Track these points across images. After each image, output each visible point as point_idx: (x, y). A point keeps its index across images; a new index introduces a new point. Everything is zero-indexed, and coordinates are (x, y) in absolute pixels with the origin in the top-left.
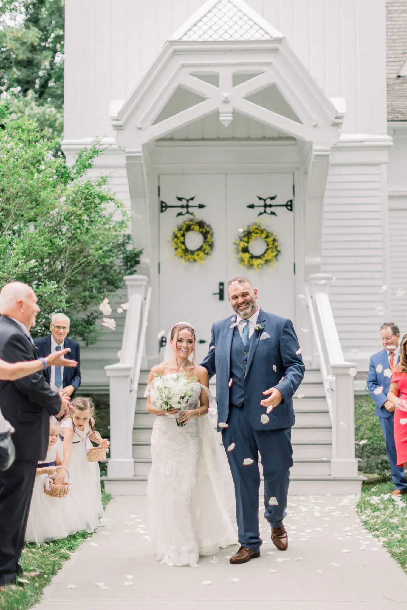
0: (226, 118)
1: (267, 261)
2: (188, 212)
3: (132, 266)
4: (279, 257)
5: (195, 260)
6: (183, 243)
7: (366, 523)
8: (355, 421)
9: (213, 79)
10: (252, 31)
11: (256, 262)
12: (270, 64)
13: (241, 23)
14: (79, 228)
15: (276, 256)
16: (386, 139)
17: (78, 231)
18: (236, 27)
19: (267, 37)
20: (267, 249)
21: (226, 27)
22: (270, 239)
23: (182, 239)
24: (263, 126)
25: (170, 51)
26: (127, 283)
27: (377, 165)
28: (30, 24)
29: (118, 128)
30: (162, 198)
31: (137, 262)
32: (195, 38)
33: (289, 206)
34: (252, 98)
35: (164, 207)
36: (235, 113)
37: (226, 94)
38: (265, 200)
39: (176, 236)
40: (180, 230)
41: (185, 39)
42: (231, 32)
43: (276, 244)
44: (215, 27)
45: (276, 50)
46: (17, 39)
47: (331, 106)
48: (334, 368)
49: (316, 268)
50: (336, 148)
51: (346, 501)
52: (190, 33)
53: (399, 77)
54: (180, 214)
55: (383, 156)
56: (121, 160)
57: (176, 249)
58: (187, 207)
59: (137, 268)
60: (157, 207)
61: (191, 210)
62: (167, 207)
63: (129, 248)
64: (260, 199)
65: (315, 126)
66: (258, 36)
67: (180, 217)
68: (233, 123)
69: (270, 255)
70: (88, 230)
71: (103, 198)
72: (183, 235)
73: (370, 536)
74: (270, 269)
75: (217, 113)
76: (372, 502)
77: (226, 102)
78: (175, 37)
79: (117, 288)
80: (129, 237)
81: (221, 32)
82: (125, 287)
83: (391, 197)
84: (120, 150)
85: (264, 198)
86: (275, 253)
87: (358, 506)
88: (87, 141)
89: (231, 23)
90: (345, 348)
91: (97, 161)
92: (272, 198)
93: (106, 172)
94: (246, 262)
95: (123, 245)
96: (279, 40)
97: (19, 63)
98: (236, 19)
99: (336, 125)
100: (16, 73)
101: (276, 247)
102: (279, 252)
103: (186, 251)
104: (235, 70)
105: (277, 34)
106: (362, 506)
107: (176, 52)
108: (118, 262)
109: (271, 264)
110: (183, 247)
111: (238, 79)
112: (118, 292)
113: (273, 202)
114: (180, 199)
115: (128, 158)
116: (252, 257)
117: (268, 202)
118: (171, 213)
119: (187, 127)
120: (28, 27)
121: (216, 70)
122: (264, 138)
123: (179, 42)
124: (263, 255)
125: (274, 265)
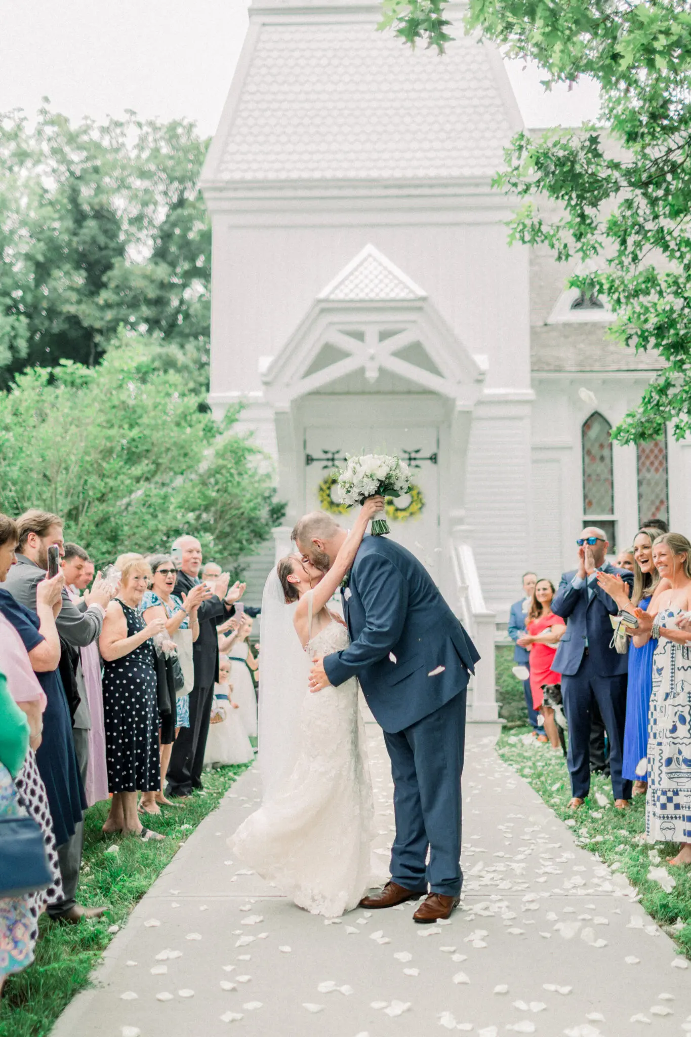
0: (372, 374)
1: (412, 514)
2: (333, 465)
3: (278, 518)
4: (424, 509)
5: (340, 513)
6: (329, 495)
7: (502, 756)
8: (496, 668)
9: (359, 336)
10: (397, 290)
11: (401, 514)
12: (414, 322)
13: (387, 281)
14: (230, 481)
15: (420, 508)
16: (528, 392)
17: (229, 484)
18: (382, 286)
19: (411, 296)
20: (412, 502)
21: (372, 286)
22: (414, 493)
23: (328, 492)
24: (408, 381)
25: (317, 310)
26: (275, 536)
27: (520, 418)
28: (159, 260)
29: (266, 384)
30: (309, 451)
31: (283, 515)
32: (341, 296)
33: (434, 458)
34: (398, 354)
35: (309, 460)
36: (381, 370)
37: (372, 351)
38: (410, 454)
39: (321, 489)
40: (326, 482)
41: (332, 297)
42: (377, 290)
43: (420, 496)
44: (362, 286)
45: (420, 309)
46: (145, 277)
47: (474, 364)
48: (476, 616)
49: (460, 521)
50: (480, 403)
51: (485, 741)
52: (337, 291)
53: (546, 325)
54: (326, 467)
55: (526, 410)
56: (270, 414)
57: (322, 501)
58: (333, 460)
59: (282, 520)
60: (303, 459)
61: (336, 463)
62: (312, 460)
63: (275, 500)
64: (405, 452)
65: (459, 382)
66: (403, 295)
67: (326, 470)
68: (378, 380)
69: (415, 507)
70: (238, 483)
71: (250, 451)
72: (329, 488)
73: (505, 765)
74: (415, 522)
75: (362, 370)
76: (510, 742)
77: (372, 358)
78: (322, 295)
79: (264, 539)
80: (274, 490)
81: (367, 290)
82: (273, 539)
83: (534, 449)
84: (267, 405)
85: (409, 450)
86: (419, 506)
87: (497, 744)
88: (234, 395)
89: (376, 281)
90: (487, 599)
91: (243, 414)
92: (417, 451)
93: (252, 427)
94: (391, 515)
95: (269, 497)
96: (424, 299)
97: (149, 302)
98: (381, 277)
99: (479, 381)
100: (145, 311)
101: (421, 500)
102: (423, 505)
103: (332, 503)
104: (383, 327)
105: (421, 293)
106: (501, 744)
107: (323, 311)
108: (264, 513)
109: (414, 516)
110: (329, 499)
111: (384, 336)
112: (265, 544)
113: (418, 455)
114: (326, 452)
115: (277, 413)
116: (397, 510)
117: (413, 455)
118: (318, 466)
119: (334, 382)
120: (156, 264)
121: (363, 328)
122: (409, 392)
123: (326, 300)
124: (408, 507)
125: (419, 517)
